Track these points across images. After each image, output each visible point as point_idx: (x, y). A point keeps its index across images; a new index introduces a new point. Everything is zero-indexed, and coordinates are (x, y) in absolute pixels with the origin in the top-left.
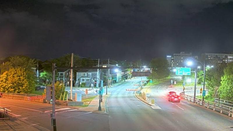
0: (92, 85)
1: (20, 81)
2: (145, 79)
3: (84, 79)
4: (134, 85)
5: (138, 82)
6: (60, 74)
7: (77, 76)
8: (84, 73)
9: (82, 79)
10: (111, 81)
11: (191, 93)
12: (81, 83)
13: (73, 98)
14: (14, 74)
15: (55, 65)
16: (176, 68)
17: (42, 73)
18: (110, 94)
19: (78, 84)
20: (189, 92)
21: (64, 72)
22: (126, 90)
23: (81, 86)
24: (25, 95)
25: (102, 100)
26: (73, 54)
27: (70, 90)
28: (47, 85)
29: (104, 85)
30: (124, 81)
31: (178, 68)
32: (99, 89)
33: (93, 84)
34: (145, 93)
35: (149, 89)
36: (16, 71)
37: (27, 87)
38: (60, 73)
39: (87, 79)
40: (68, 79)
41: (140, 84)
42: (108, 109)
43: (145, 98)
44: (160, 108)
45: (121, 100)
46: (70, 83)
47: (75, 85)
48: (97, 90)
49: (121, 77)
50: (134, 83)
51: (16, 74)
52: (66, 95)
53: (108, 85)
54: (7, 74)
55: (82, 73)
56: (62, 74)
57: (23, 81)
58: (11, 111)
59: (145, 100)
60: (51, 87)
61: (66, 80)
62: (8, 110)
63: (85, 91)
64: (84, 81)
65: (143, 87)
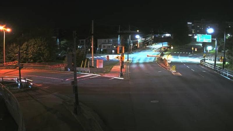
0: (113, 51)
1: (41, 51)
2: (165, 45)
3: (105, 46)
4: (155, 51)
5: (159, 48)
6: (80, 42)
7: (98, 43)
8: (104, 40)
9: (103, 46)
10: (132, 47)
11: (211, 60)
12: (102, 50)
13: (94, 65)
14: (34, 44)
15: (75, 32)
16: (197, 35)
17: (63, 41)
18: (132, 60)
19: (99, 51)
20: (209, 59)
21: (84, 39)
22: (148, 56)
23: (102, 53)
24: (46, 64)
25: (123, 66)
26: (93, 21)
27: (91, 57)
28: (68, 53)
29: (126, 51)
30: (145, 47)
31: (199, 35)
32: (120, 56)
33: (115, 50)
34: (166, 59)
35: (170, 55)
36: (36, 41)
37: (47, 56)
38: (80, 40)
39: (108, 46)
40: (89, 46)
41: (161, 50)
42: (129, 75)
43: (166, 64)
44: (181, 75)
45: (142, 66)
46: (91, 50)
47: (96, 52)
48: (118, 56)
49: (142, 43)
50: (155, 49)
51: (36, 44)
52: (87, 62)
53: (129, 52)
54: (27, 45)
55: (103, 40)
56: (82, 42)
57: (43, 51)
58: (32, 81)
59: (166, 66)
60: (72, 54)
61: (87, 47)
62: (29, 80)
63: (106, 57)
64: (105, 47)
65: (164, 53)
